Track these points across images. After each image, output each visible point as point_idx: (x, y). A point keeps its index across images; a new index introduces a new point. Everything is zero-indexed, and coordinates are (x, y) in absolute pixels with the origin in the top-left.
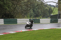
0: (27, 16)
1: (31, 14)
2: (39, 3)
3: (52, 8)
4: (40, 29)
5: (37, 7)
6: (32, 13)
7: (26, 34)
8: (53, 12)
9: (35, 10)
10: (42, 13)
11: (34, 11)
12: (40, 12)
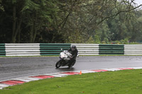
0: (93, 37)
1: (103, 32)
2: (123, 8)
4: (124, 68)
5: (117, 18)
6: (105, 30)
7: (91, 80)
9: (113, 23)
10: (129, 31)
11: (110, 26)
12: (124, 29)
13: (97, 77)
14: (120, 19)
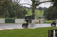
0: (3, 16)
2: (15, 5)
3: (27, 9)
4: (15, 28)
6: (8, 13)
7: (1, 33)
8: (28, 13)
9: (11, 11)
10: (17, 14)
12: (15, 13)
13: (4, 32)
14: (14, 9)
